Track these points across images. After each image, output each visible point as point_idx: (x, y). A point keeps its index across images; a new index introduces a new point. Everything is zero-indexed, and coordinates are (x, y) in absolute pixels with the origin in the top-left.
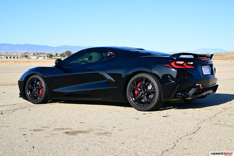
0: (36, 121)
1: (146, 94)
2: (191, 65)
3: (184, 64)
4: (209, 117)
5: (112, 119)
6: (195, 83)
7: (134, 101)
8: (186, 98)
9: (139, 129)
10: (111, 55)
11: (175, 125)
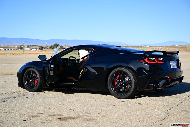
0: (33, 108)
1: (124, 85)
2: (161, 60)
3: (155, 60)
4: (176, 105)
5: (96, 106)
6: (165, 76)
7: (114, 91)
8: (157, 88)
9: (118, 115)
10: (94, 52)
11: (149, 112)
